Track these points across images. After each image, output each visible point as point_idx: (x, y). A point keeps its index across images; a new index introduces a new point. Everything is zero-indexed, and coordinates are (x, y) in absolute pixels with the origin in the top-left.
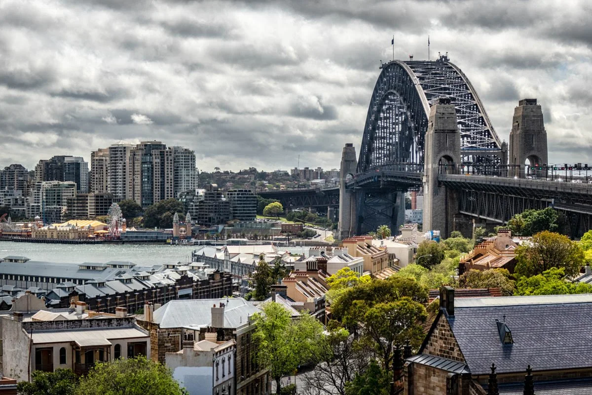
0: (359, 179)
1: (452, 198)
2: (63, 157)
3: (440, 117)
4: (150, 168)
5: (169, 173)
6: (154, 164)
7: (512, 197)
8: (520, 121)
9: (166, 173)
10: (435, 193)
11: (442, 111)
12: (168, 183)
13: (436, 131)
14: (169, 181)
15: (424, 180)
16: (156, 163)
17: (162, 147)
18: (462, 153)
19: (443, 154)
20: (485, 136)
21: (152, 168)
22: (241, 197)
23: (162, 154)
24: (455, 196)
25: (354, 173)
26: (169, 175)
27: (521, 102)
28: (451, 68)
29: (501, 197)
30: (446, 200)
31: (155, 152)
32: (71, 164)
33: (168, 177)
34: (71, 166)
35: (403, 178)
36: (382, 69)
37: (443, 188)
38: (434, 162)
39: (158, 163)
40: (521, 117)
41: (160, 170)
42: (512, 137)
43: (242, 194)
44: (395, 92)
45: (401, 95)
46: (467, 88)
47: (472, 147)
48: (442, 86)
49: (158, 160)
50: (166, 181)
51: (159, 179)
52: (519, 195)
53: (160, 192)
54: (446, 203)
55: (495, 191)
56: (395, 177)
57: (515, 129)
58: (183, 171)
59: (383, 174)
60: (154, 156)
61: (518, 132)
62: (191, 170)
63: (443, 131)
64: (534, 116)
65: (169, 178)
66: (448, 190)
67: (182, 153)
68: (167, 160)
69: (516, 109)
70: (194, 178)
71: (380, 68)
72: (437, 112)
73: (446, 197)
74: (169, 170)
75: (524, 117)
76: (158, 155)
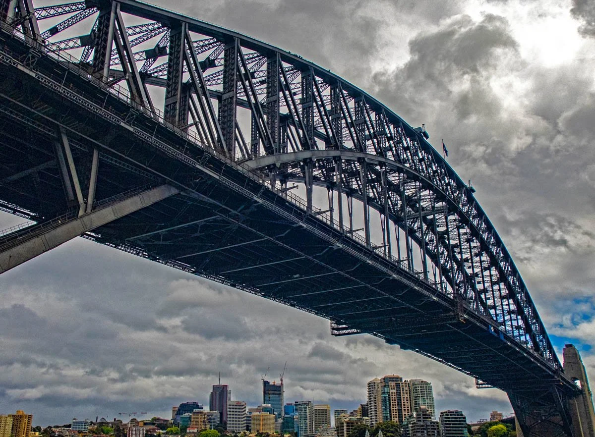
4: (387, 398)
5: (406, 401)
6: (391, 394)
9: (402, 401)
12: (405, 410)
14: (406, 409)
16: (392, 393)
17: (399, 379)
21: (389, 398)
22: (449, 418)
23: (398, 385)
26: (406, 404)
31: (392, 384)
33: (404, 405)
39: (394, 393)
41: (396, 399)
43: (451, 415)
49: (394, 391)
50: (403, 409)
51: (395, 407)
53: (398, 418)
58: (420, 400)
60: (390, 387)
62: (427, 399)
65: (406, 406)
67: (418, 384)
68: (403, 391)
70: (430, 406)
74: (405, 399)
76: (394, 386)
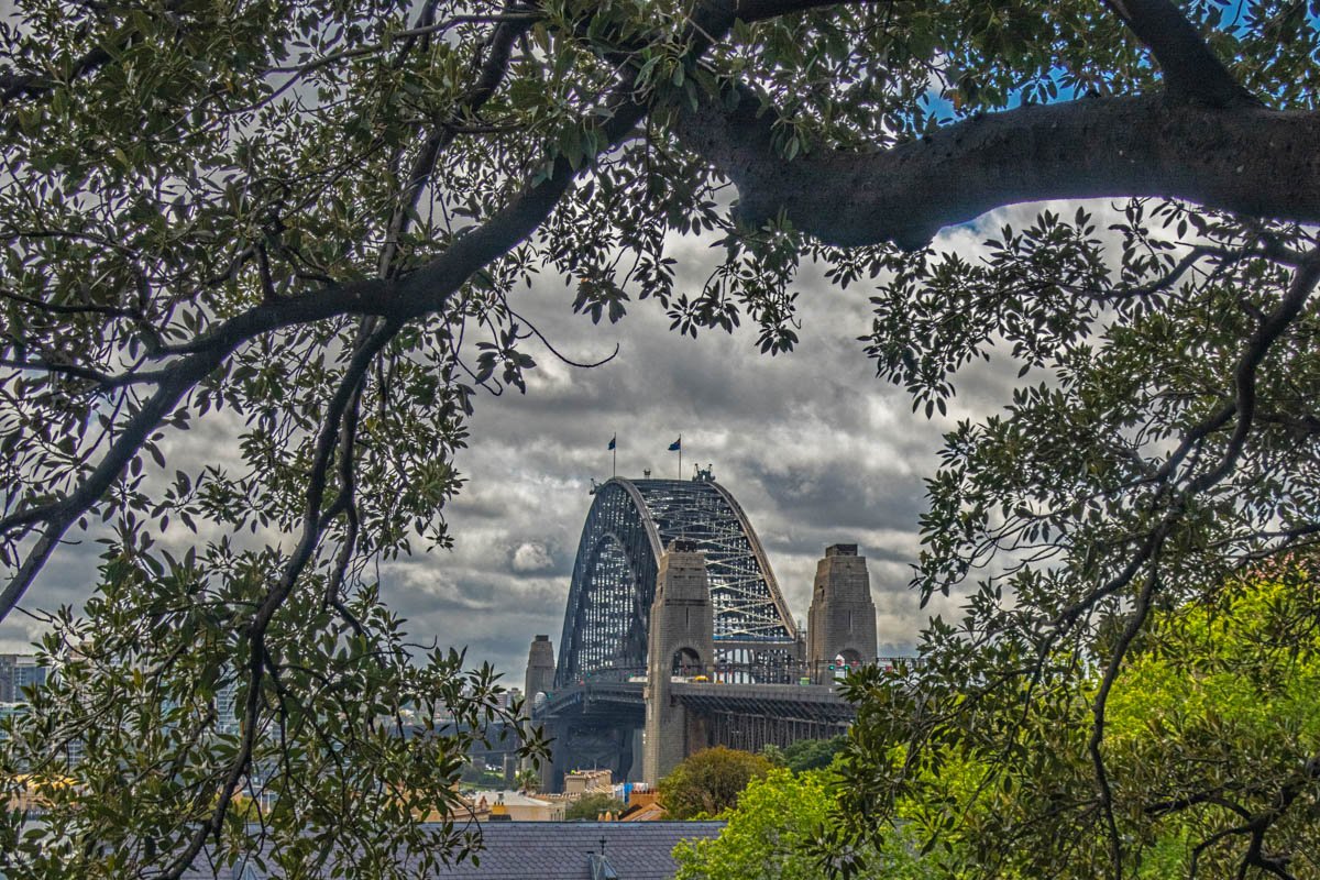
0: (553, 701)
1: (697, 730)
2: (15, 657)
3: (677, 575)
7: (791, 722)
8: (826, 585)
10: (664, 718)
11: (679, 564)
13: (668, 602)
15: (646, 695)
18: (718, 646)
19: (681, 645)
20: (769, 615)
24: (702, 724)
25: (550, 690)
27: (829, 551)
28: (715, 492)
29: (775, 722)
30: (685, 732)
32: (28, 669)
34: (29, 674)
35: (618, 694)
36: (594, 496)
37: (679, 710)
38: (663, 661)
40: (828, 579)
42: (812, 614)
44: (613, 536)
45: (623, 540)
46: (740, 529)
47: (740, 634)
48: (695, 523)
52: (802, 717)
54: (686, 738)
55: (763, 713)
56: (607, 693)
57: (818, 599)
59: (589, 688)
61: (823, 605)
63: (682, 602)
64: (852, 576)
66: (690, 714)
69: (821, 563)
71: (591, 493)
72: (670, 566)
73: (686, 726)
75: (833, 577)
